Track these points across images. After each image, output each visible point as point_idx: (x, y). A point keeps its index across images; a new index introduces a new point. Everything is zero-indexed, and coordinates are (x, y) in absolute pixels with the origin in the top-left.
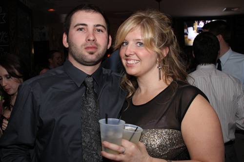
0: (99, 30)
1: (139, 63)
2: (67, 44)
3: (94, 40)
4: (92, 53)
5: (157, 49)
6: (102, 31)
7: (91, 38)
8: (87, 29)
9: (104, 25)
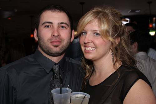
0: (63, 27)
1: (96, 50)
2: (37, 38)
3: (58, 36)
4: (56, 46)
5: (111, 39)
6: (66, 28)
7: (56, 34)
8: (53, 26)
9: (67, 23)
